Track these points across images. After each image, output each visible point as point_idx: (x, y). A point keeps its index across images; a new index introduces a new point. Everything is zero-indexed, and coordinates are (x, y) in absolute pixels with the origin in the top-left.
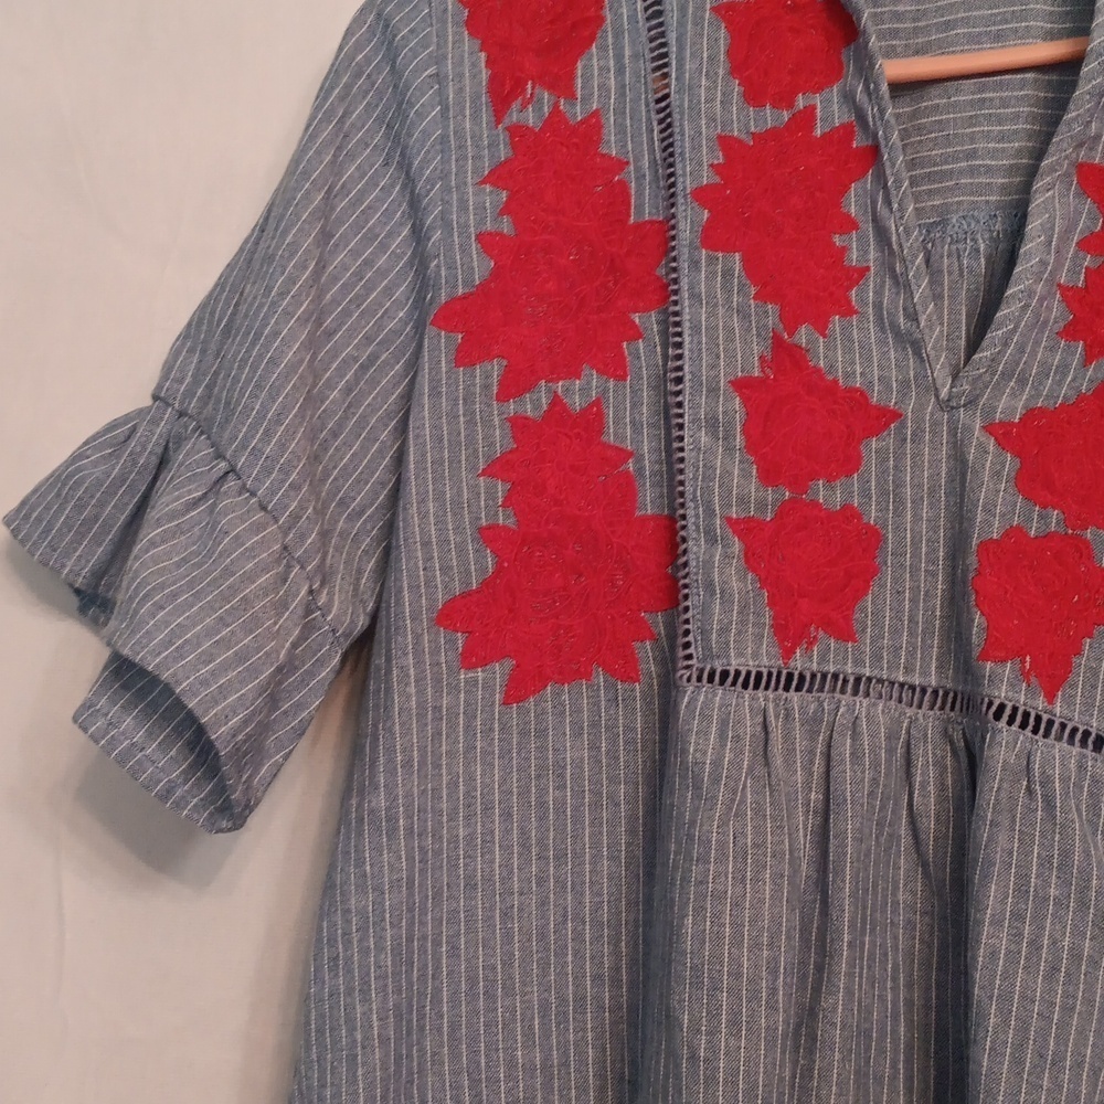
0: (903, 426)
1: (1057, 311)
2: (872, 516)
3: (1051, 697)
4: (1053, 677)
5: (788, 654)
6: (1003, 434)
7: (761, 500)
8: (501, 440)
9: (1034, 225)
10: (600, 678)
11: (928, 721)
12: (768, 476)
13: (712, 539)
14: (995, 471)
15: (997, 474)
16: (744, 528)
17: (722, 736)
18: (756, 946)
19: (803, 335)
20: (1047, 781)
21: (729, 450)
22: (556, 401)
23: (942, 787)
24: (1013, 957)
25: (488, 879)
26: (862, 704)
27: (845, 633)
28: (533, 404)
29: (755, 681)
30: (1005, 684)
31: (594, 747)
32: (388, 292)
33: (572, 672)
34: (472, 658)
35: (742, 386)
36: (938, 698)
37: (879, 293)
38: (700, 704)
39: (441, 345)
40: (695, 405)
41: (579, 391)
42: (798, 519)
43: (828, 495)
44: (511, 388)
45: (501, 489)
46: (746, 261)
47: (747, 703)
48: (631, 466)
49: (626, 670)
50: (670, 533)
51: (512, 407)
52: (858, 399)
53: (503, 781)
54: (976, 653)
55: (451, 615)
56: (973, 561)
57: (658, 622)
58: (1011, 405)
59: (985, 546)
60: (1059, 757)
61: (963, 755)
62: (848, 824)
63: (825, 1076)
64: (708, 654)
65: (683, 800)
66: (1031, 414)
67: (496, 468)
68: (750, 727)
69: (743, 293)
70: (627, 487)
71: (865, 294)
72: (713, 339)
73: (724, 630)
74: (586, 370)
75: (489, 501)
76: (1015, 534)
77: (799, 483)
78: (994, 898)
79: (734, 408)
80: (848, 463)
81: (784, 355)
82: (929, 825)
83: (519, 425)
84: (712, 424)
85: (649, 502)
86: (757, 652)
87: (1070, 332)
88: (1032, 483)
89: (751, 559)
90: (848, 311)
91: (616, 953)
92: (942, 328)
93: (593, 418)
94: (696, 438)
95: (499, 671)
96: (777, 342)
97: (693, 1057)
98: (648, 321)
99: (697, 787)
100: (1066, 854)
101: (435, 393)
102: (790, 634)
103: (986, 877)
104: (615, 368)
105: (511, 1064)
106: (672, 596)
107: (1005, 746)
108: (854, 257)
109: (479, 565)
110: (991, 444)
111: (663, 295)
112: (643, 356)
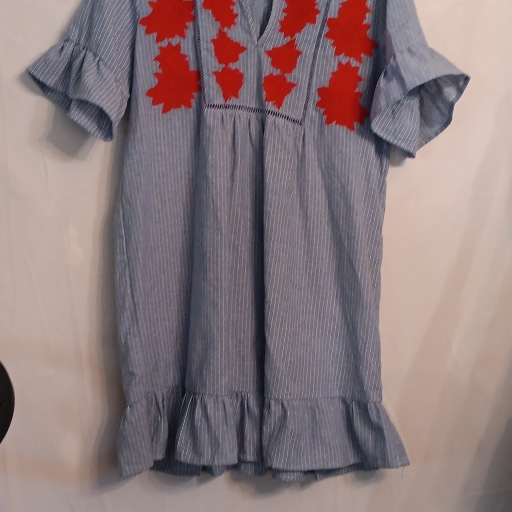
0: (247, 50)
1: (278, 26)
2: (241, 71)
3: (279, 109)
4: (279, 104)
5: (226, 102)
6: (269, 53)
7: (220, 67)
8: (157, 52)
9: (274, 7)
10: (183, 107)
11: (253, 116)
12: (220, 62)
13: (209, 75)
14: (267, 61)
15: (267, 62)
16: (216, 73)
17: (214, 118)
18: (223, 161)
19: (226, 29)
20: (278, 126)
21: (211, 56)
22: (169, 43)
23: (256, 129)
24: (272, 160)
25: (161, 152)
26: (241, 112)
27: (237, 96)
28: (165, 43)
29: (220, 107)
30: (270, 106)
31: (182, 123)
32: (125, 14)
33: (177, 106)
34: (155, 103)
35: (213, 41)
36: (255, 110)
37: (241, 19)
38: (209, 113)
39: (141, 29)
40: (203, 45)
41: (175, 41)
42: (226, 71)
43: (233, 66)
44: (159, 39)
45: (158, 64)
46: (212, 12)
47: (219, 111)
48: (187, 59)
49: (189, 105)
50: (199, 75)
51: (159, 44)
52: (237, 44)
53: (163, 130)
54: (264, 100)
55: (150, 93)
56: (263, 81)
57: (195, 94)
58: (270, 47)
59: (265, 78)
60: (280, 121)
61: (261, 122)
62: (239, 137)
63: (236, 186)
64: (209, 101)
65: (206, 132)
66: (274, 49)
67: (157, 59)
68: (220, 117)
69: (212, 19)
70: (187, 64)
71: (238, 20)
72: (206, 30)
73: (213, 96)
74: (176, 35)
75: (156, 67)
76: (271, 75)
77: (227, 64)
78: (269, 150)
79: (212, 46)
80: (236, 59)
81: (222, 34)
82: (254, 137)
83: (161, 49)
84: (207, 50)
85: (192, 67)
86: (219, 100)
87: (281, 30)
88: (275, 64)
89: (218, 80)
90: (235, 24)
91: (188, 167)
92: (255, 28)
93: (178, 47)
94: (204, 53)
95: (161, 106)
96: (220, 30)
97: (212, 183)
98: (190, 25)
99: (210, 129)
100: (282, 140)
101: (141, 42)
102: (226, 97)
103: (267, 145)
104: (183, 35)
105: (168, 191)
106: (200, 88)
107: (270, 119)
108: (235, 12)
109: (154, 82)
110: (266, 54)
111: (194, 19)
112: (189, 33)
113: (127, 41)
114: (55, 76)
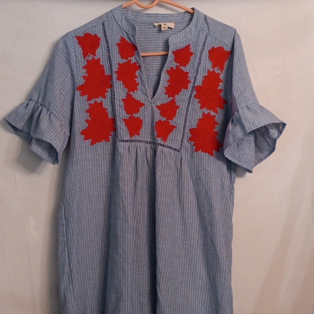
0: (145, 106)
1: (165, 91)
2: (141, 118)
3: (165, 143)
4: (165, 139)
5: (131, 137)
6: (158, 107)
7: (127, 116)
8: (88, 107)
9: (161, 79)
10: (104, 141)
11: (149, 146)
12: (127, 113)
13: (120, 122)
14: (157, 112)
15: (157, 113)
16: (124, 120)
17: (124, 149)
18: (129, 176)
19: (131, 93)
20: (165, 153)
21: (122, 109)
22: (96, 101)
23: (151, 154)
24: (161, 175)
25: (90, 170)
26: (141, 144)
27: (138, 134)
28: (92, 102)
29: (127, 141)
30: (159, 141)
31: (103, 151)
32: (68, 84)
33: (100, 141)
34: (86, 139)
35: (123, 100)
36: (150, 143)
37: (141, 87)
38: (120, 145)
39: (78, 93)
40: (117, 103)
41: (99, 100)
42: (132, 118)
43: (136, 115)
44: (89, 99)
45: (88, 114)
46: (122, 82)
47: (127, 144)
48: (107, 111)
49: (108, 140)
50: (114, 121)
51: (89, 102)
52: (139, 102)
53: (91, 156)
54: (156, 136)
55: (83, 133)
56: (155, 124)
57: (112, 133)
58: (159, 103)
59: (157, 122)
60: (166, 150)
61: (153, 150)
62: (140, 160)
63: (137, 192)
64: (121, 138)
65: (118, 158)
66: (162, 104)
67: (87, 111)
68: (127, 148)
69: (122, 86)
70: (106, 114)
71: (139, 87)
72: (119, 93)
73: (123, 134)
74: (100, 97)
75: (87, 116)
76: (160, 121)
77: (132, 114)
78: (159, 168)
79: (122, 103)
80: (138, 111)
81: (129, 96)
82: (149, 159)
83: (90, 105)
84: (119, 105)
85: (110, 116)
86: (127, 137)
87: (166, 93)
88: (162, 114)
89: (126, 125)
90: (137, 89)
91: (107, 179)
92: (150, 92)
93: (101, 103)
94: (117, 107)
95: (89, 141)
96: (127, 93)
97: (122, 190)
98: (109, 90)
99: (121, 156)
100: (167, 162)
101: (78, 100)
102: (131, 135)
103: (158, 165)
104: (104, 97)
105: (94, 195)
106: (115, 129)
107: (160, 148)
108: (137, 82)
109: (85, 126)
110: (157, 108)
111: (111, 86)
112: (108, 95)
113: (68, 100)
114: (23, 122)
